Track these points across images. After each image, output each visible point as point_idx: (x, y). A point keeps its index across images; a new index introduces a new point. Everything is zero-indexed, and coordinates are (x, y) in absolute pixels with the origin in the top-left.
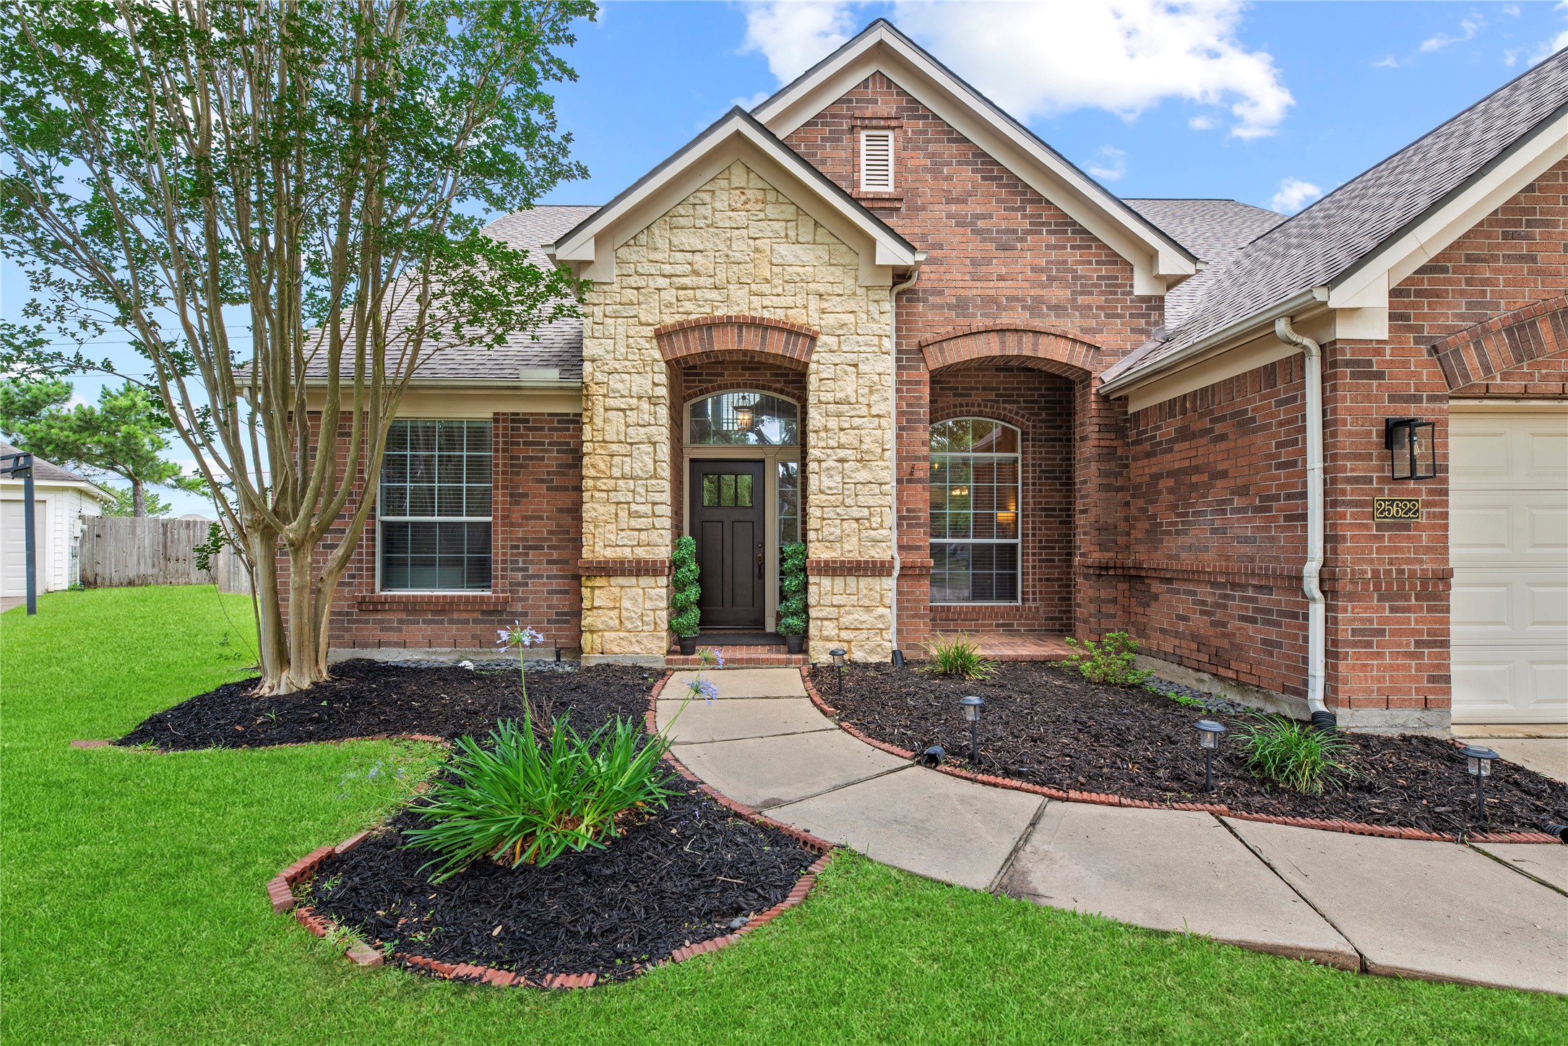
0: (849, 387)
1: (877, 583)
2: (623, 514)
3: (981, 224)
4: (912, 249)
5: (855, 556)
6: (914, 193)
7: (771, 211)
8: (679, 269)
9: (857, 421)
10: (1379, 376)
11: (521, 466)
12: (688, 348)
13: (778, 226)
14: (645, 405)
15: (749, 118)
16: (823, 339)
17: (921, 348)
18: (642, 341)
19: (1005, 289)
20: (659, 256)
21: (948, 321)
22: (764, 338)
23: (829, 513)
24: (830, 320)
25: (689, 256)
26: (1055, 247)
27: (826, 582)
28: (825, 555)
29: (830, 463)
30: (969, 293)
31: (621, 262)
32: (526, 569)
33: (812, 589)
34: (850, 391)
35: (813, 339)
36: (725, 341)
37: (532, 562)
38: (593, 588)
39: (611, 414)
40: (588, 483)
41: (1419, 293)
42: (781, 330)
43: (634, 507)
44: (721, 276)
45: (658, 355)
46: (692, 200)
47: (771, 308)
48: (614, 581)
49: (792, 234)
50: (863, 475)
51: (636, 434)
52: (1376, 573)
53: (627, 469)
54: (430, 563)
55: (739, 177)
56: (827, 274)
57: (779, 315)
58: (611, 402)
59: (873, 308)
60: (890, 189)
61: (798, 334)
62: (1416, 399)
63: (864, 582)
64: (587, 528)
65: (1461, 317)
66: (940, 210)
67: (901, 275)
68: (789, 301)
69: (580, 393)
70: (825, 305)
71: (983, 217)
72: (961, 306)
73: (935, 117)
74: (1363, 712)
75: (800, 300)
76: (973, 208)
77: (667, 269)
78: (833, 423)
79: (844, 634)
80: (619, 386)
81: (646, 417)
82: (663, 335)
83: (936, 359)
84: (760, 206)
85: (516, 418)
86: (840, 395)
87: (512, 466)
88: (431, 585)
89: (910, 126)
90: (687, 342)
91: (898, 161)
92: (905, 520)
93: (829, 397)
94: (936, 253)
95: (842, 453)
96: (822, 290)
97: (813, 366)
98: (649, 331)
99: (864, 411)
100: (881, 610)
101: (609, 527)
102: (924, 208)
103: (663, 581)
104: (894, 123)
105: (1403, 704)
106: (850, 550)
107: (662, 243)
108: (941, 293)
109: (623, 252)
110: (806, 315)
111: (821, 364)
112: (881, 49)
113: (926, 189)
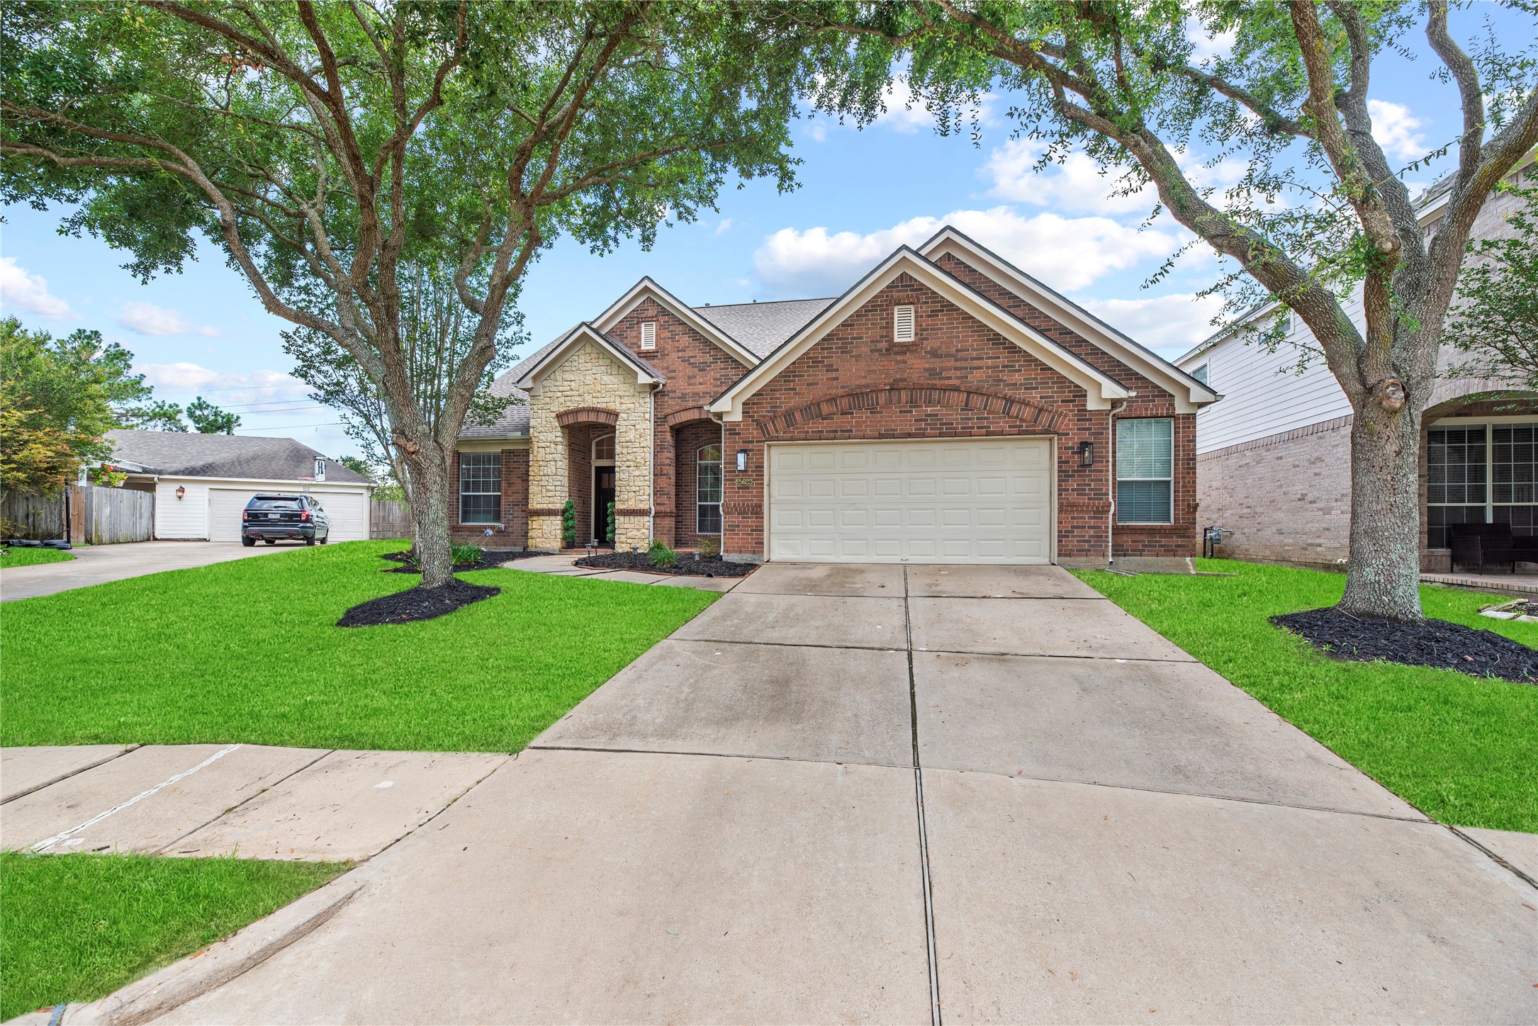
0: (631, 435)
1: (646, 518)
2: (544, 490)
3: (692, 360)
4: (652, 377)
5: (633, 507)
6: (664, 348)
7: (601, 362)
8: (565, 389)
9: (634, 450)
10: (739, 434)
11: (512, 471)
12: (568, 421)
13: (603, 368)
14: (553, 445)
15: (589, 327)
16: (621, 415)
17: (666, 417)
18: (552, 419)
19: (701, 388)
20: (558, 384)
21: (678, 404)
22: (598, 416)
23: (623, 489)
24: (624, 407)
25: (569, 383)
26: (722, 367)
27: (622, 518)
28: (622, 507)
29: (624, 468)
30: (687, 391)
31: (544, 387)
32: (513, 514)
33: (617, 521)
34: (632, 437)
35: (617, 415)
36: (583, 418)
37: (515, 511)
38: (533, 521)
39: (540, 449)
40: (531, 478)
41: (753, 404)
42: (604, 412)
43: (548, 487)
44: (581, 391)
45: (557, 424)
46: (569, 359)
47: (601, 403)
48: (540, 518)
49: (608, 371)
50: (637, 473)
51: (549, 457)
52: (735, 505)
53: (545, 472)
54: (479, 512)
55: (588, 349)
56: (623, 387)
57: (604, 406)
58: (540, 445)
59: (642, 401)
60: (653, 348)
61: (611, 414)
62: (752, 442)
63: (637, 518)
64: (531, 496)
65: (769, 412)
66: (674, 356)
67: (654, 386)
68: (607, 400)
69: (528, 441)
70: (622, 401)
71: (692, 357)
72: (683, 397)
73: (673, 314)
75: (612, 399)
76: (689, 353)
77: (561, 389)
78: (625, 451)
79: (629, 541)
80: (543, 438)
81: (553, 450)
82: (559, 416)
83: (672, 421)
84: (596, 360)
85: (510, 452)
86: (627, 439)
87: (509, 471)
88: (479, 521)
89: (662, 319)
90: (568, 418)
91: (657, 335)
92: (657, 491)
93: (623, 440)
94: (673, 374)
95: (628, 463)
96: (620, 394)
97: (617, 427)
98: (554, 415)
99: (638, 445)
100: (644, 531)
101: (538, 496)
102: (668, 355)
103: (559, 518)
104: (655, 319)
105: (746, 552)
106: (631, 505)
107: (559, 378)
108: (675, 392)
109: (545, 383)
110: (614, 406)
111: (621, 426)
112: (646, 289)
113: (669, 346)
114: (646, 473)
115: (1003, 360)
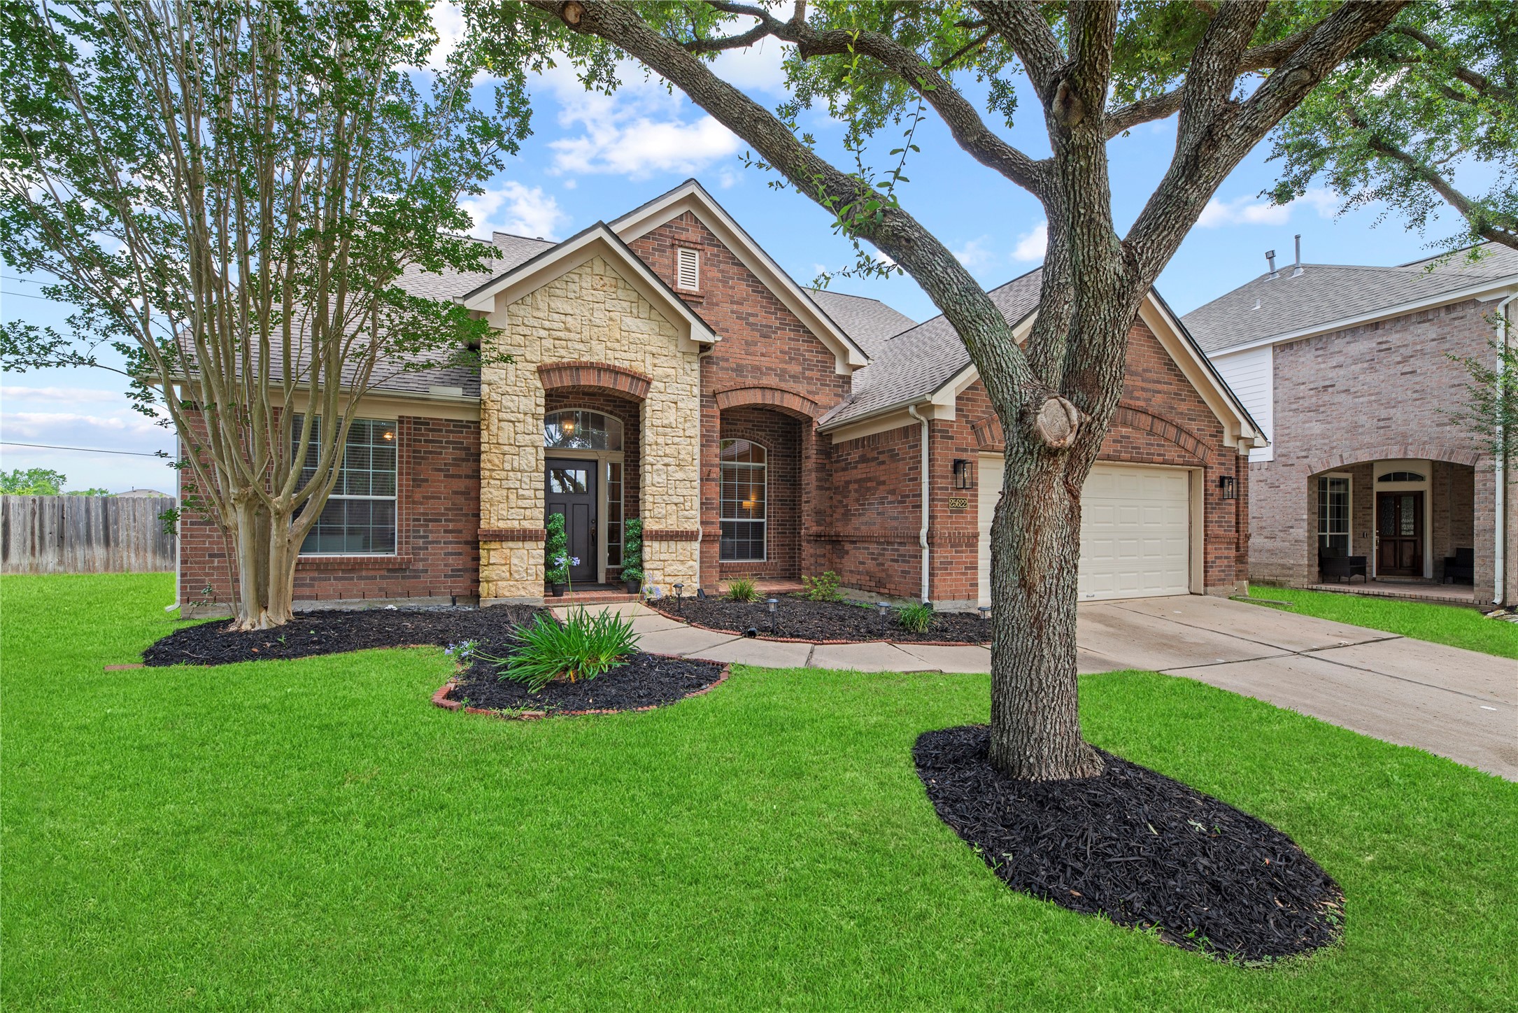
0: (671, 416)
1: (690, 545)
2: (513, 497)
3: (751, 319)
4: (714, 333)
5: (674, 528)
6: (711, 294)
7: (621, 294)
8: (555, 325)
9: (676, 440)
10: (951, 438)
11: (422, 458)
12: (562, 381)
13: (626, 304)
14: (529, 419)
15: (607, 228)
16: (654, 383)
17: (715, 395)
18: (528, 374)
19: (765, 362)
20: (541, 315)
21: (731, 379)
22: (615, 380)
23: (658, 499)
24: (659, 371)
25: (563, 317)
26: (793, 340)
27: (656, 545)
28: (656, 527)
29: (659, 466)
30: (744, 362)
31: (511, 315)
32: (427, 537)
33: (647, 550)
34: (672, 419)
35: (649, 383)
36: (589, 379)
37: (431, 532)
38: (489, 550)
39: (503, 424)
40: (484, 473)
41: (968, 399)
42: (628, 375)
43: (521, 492)
44: (586, 335)
45: (539, 384)
46: (565, 278)
47: (621, 360)
48: (505, 545)
49: (635, 311)
50: (680, 475)
51: (522, 439)
52: (949, 534)
53: (516, 464)
54: (339, 532)
55: (598, 267)
56: (658, 341)
57: (626, 365)
58: (503, 416)
59: (687, 366)
60: (695, 289)
61: (639, 379)
62: (966, 450)
63: (680, 545)
64: (484, 506)
65: (983, 412)
66: (727, 307)
67: (704, 347)
68: (632, 356)
69: (480, 407)
70: (656, 361)
71: (752, 315)
72: (739, 369)
73: (724, 247)
74: (944, 602)
75: (639, 357)
76: (746, 309)
77: (547, 324)
78: (661, 440)
79: (668, 579)
80: (510, 404)
81: (531, 428)
82: (543, 371)
83: (726, 402)
84: (613, 289)
85: (418, 421)
86: (666, 422)
87: (414, 457)
88: (341, 550)
89: (710, 251)
90: (561, 377)
91: (702, 272)
92: (705, 505)
93: (658, 422)
94: (726, 336)
95: (667, 460)
96: (654, 351)
97: (648, 401)
98: (533, 367)
99: (681, 433)
100: (691, 563)
101: (501, 506)
102: (717, 305)
104: (699, 247)
105: (961, 597)
106: (672, 524)
107: (542, 305)
108: (727, 360)
109: (513, 308)
110: (644, 366)
111: (653, 400)
112: (692, 198)
113: (719, 293)
114: (693, 475)
115: (1173, 388)
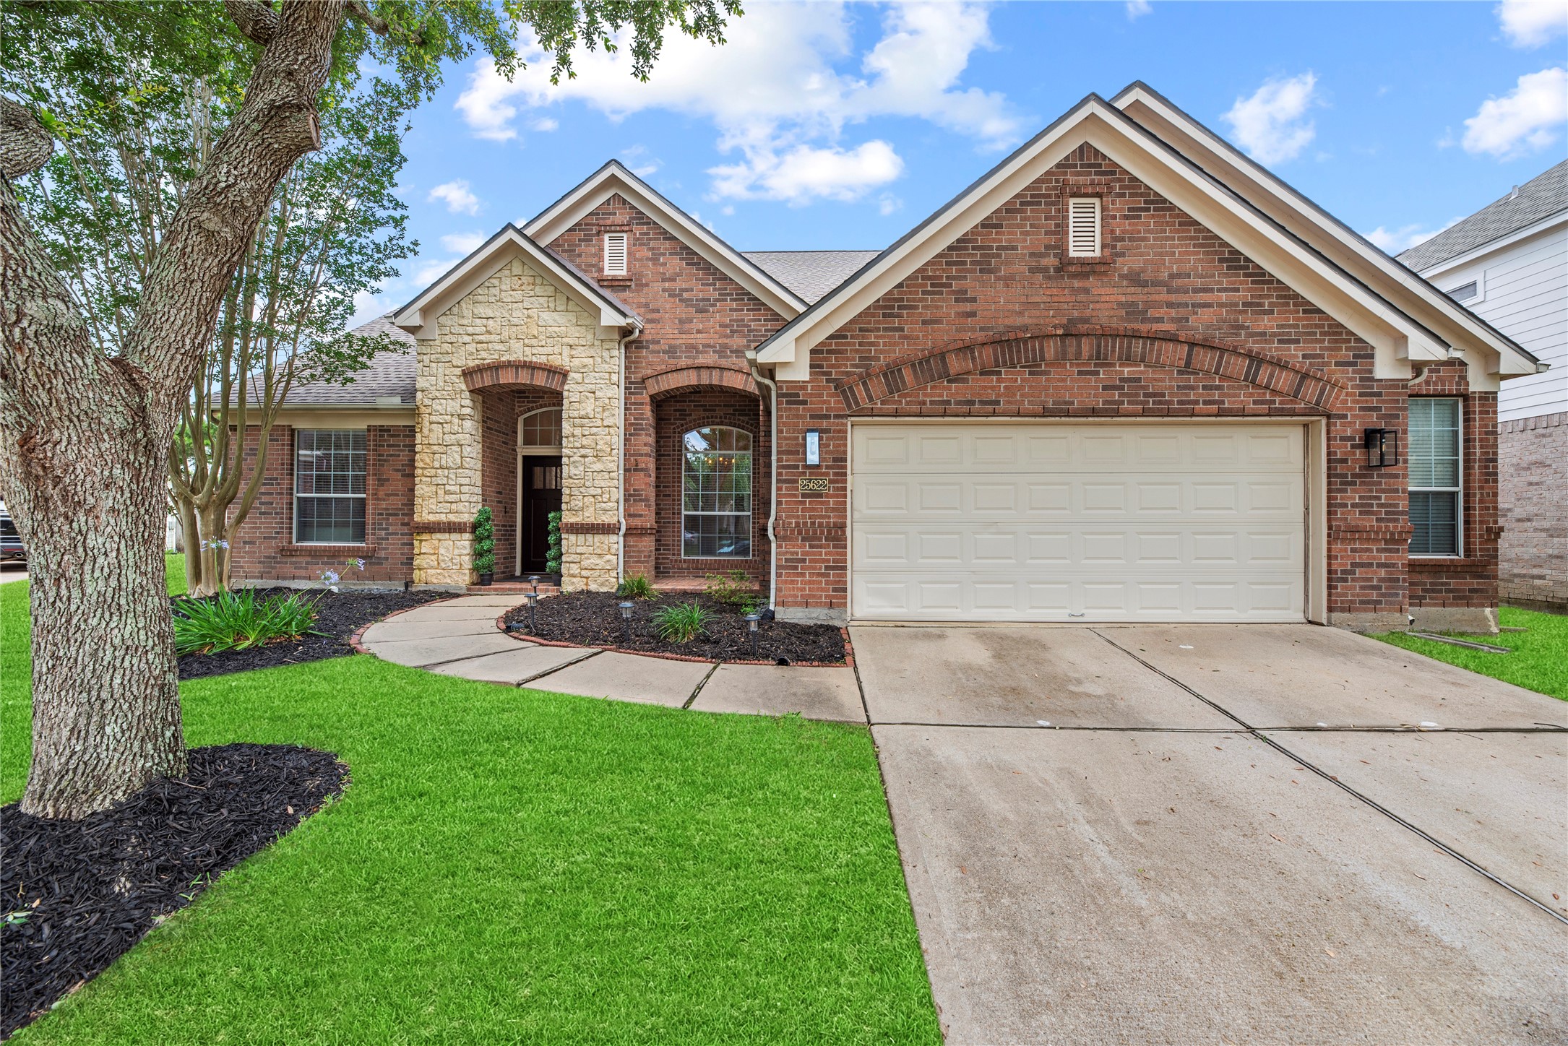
0: (589, 407)
1: (613, 538)
2: (441, 492)
3: (685, 295)
4: (625, 315)
5: (592, 520)
6: (641, 275)
7: (538, 290)
8: (478, 330)
9: (594, 430)
10: (804, 402)
11: (385, 461)
12: (483, 382)
13: (541, 300)
14: (456, 420)
15: (519, 232)
16: (572, 375)
17: (644, 380)
18: (454, 378)
19: (701, 339)
20: (465, 322)
21: (663, 362)
22: (532, 375)
23: (575, 491)
24: (576, 362)
25: (485, 321)
26: (736, 310)
27: (572, 538)
28: (573, 520)
29: (576, 458)
30: (678, 342)
31: (441, 326)
32: (388, 529)
33: (564, 542)
34: (589, 410)
35: (565, 375)
36: (507, 378)
37: (391, 524)
38: (421, 541)
39: (434, 426)
40: (418, 472)
41: (829, 352)
42: (544, 370)
43: (448, 487)
44: (505, 335)
45: (464, 387)
46: (487, 284)
47: (538, 355)
48: (434, 536)
49: (552, 305)
50: (598, 466)
51: (450, 439)
52: (797, 524)
53: (443, 462)
54: (328, 525)
55: (517, 268)
56: (575, 332)
57: (543, 359)
58: (434, 418)
59: (606, 354)
60: (624, 273)
61: (555, 372)
62: (828, 417)
63: (598, 538)
64: (418, 501)
65: (857, 366)
66: (658, 286)
67: (626, 332)
68: (549, 350)
69: (414, 413)
70: (574, 352)
71: (686, 290)
72: (672, 351)
73: (655, 223)
74: (791, 609)
75: (557, 350)
76: (680, 284)
77: (470, 330)
78: (578, 431)
79: (584, 573)
80: (439, 408)
81: (456, 428)
82: (467, 374)
83: (654, 387)
84: (532, 287)
85: (382, 429)
86: (583, 413)
87: (379, 460)
88: (329, 539)
89: (638, 230)
90: (482, 378)
91: (629, 254)
92: (631, 496)
93: (575, 414)
94: (655, 315)
95: (583, 452)
96: (571, 342)
97: (565, 394)
98: (458, 372)
99: (599, 423)
100: (609, 557)
101: (432, 500)
102: (647, 285)
103: (467, 536)
104: (626, 228)
105: (817, 605)
106: (589, 516)
107: (467, 313)
108: (658, 342)
109: (442, 319)
110: (561, 359)
111: (571, 392)
112: (613, 180)
113: (649, 272)
114: (613, 466)
115: (1244, 295)
